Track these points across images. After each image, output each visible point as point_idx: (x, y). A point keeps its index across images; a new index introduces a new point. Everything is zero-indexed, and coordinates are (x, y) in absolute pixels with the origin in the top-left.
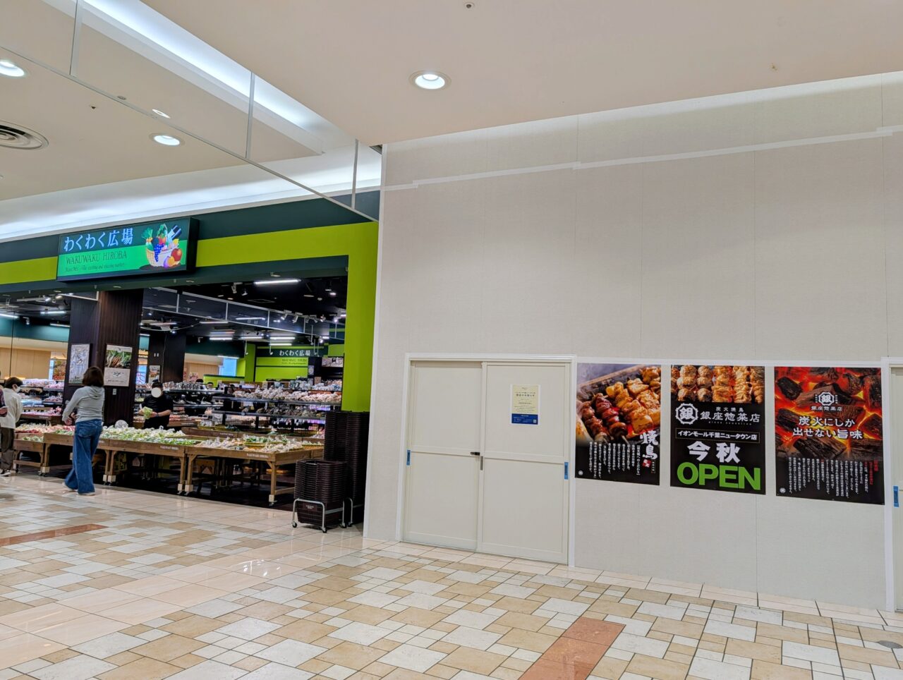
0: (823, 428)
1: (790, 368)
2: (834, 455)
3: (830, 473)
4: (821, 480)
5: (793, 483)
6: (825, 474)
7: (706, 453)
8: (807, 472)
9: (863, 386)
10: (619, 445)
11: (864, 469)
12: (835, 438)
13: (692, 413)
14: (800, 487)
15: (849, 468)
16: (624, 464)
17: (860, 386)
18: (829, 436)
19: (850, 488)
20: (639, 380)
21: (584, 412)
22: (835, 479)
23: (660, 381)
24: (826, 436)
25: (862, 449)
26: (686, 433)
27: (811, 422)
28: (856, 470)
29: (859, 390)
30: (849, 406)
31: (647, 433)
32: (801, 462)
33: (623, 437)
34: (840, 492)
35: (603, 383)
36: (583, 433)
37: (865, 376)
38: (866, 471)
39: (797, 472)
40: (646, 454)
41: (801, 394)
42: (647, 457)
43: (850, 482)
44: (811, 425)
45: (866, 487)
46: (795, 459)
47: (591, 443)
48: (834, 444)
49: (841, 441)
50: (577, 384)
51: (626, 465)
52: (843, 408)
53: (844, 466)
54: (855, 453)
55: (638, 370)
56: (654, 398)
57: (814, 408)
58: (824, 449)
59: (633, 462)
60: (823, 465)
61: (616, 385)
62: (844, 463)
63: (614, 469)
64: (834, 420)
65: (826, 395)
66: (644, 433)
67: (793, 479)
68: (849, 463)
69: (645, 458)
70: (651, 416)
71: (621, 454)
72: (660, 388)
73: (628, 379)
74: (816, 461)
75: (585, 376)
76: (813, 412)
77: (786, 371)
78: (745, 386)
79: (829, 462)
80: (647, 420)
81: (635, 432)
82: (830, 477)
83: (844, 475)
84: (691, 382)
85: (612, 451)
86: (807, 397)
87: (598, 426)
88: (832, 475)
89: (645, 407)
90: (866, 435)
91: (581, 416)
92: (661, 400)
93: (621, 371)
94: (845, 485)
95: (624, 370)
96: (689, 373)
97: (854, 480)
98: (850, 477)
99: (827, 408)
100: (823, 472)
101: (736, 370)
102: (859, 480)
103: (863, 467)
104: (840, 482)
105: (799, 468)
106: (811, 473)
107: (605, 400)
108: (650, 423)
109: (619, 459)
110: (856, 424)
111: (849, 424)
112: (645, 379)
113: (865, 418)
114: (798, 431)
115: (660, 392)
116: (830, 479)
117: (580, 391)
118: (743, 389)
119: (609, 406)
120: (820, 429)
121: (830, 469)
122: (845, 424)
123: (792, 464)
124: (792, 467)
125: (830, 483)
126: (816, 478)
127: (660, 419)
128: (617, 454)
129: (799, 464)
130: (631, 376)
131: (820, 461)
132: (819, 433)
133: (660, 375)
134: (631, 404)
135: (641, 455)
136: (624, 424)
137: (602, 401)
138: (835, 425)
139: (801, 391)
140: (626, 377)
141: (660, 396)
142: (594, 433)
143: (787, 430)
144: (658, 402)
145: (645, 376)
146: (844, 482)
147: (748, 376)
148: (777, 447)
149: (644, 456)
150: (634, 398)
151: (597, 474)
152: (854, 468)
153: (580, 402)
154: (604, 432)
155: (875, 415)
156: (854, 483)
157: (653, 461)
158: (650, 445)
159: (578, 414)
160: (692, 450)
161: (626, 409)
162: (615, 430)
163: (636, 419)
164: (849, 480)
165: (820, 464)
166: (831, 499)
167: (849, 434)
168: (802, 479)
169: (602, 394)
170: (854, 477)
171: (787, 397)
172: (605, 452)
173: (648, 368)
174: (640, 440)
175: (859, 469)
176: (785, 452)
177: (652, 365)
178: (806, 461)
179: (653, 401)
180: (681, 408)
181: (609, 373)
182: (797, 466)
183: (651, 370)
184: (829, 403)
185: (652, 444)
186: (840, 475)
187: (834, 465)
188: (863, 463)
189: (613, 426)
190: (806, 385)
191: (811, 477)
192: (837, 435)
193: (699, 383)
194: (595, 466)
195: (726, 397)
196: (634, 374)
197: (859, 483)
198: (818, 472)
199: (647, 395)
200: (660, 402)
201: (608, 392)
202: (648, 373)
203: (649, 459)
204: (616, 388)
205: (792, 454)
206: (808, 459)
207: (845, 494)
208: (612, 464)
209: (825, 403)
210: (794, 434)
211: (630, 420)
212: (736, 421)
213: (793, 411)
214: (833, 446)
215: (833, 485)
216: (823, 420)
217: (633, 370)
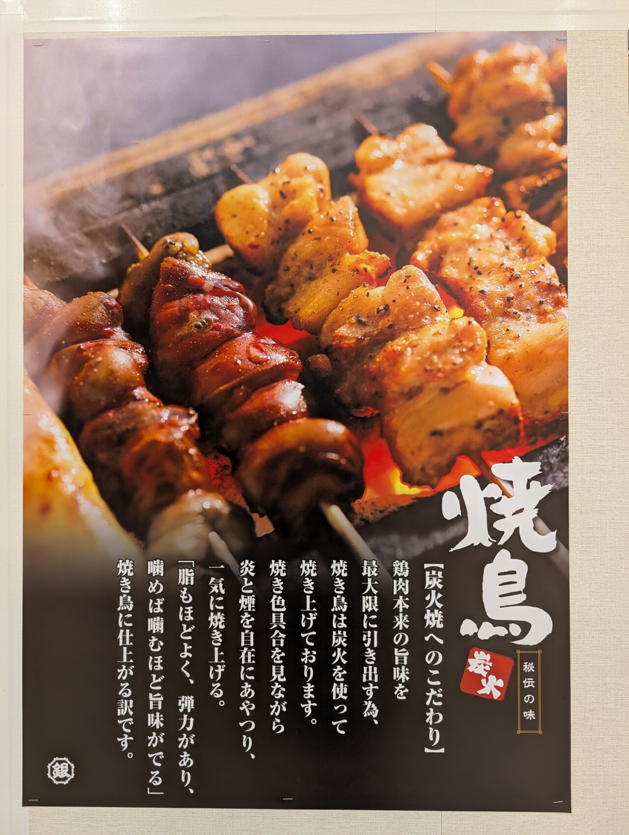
10: (308, 567)
16: (339, 691)
20: (427, 133)
21: (80, 362)
23: (561, 138)
31: (484, 480)
33: (335, 514)
35: (200, 167)
36: (72, 506)
40: (480, 617)
42: (486, 632)
47: (125, 568)
50: (28, 180)
51: (356, 697)
55: (422, 73)
56: (528, 250)
59: (401, 674)
61: (279, 175)
63: (278, 727)
66: (468, 483)
69: (474, 643)
70: (507, 365)
71: (324, 627)
72: (561, 182)
73: (361, 134)
75: (75, 125)
80: (483, 396)
81: (407, 479)
85: (262, 611)
87: (171, 452)
89: (471, 311)
91: (55, 395)
92: (572, 263)
93: (312, 85)
95: (335, 76)
107: (214, 278)
108: (504, 414)
109: (308, 657)
112: (466, 129)
115: (560, 209)
117: (44, 224)
119: (237, 318)
127: (563, 382)
128: (293, 628)
130: (377, 109)
133: (560, 100)
134: (378, 293)
135: (452, 622)
136: (335, 429)
137: (197, 287)
140: (346, 119)
141: (562, 235)
142: (146, 496)
144: (549, 273)
145: (465, 108)
149: (468, 627)
150: (402, 258)
151: (170, 769)
153: (52, 301)
154: (209, 487)
157: (529, 653)
158: (504, 555)
159: (37, 379)
161: (348, 332)
162: (282, 471)
163: (412, 394)
169: (191, 241)
172: (217, 620)
173: (482, 57)
174: (445, 524)
177: (511, 37)
179: (520, 266)
181: (239, 98)
183: (505, 66)
185: (516, 547)
189: (265, 446)
194: (155, 721)
196: (396, 94)
199: (482, 231)
200: (562, 274)
201: (229, 227)
202: (487, 89)
203: (493, 646)
204: (284, 195)
208: (263, 698)
211: (379, 398)
217: (387, 68)
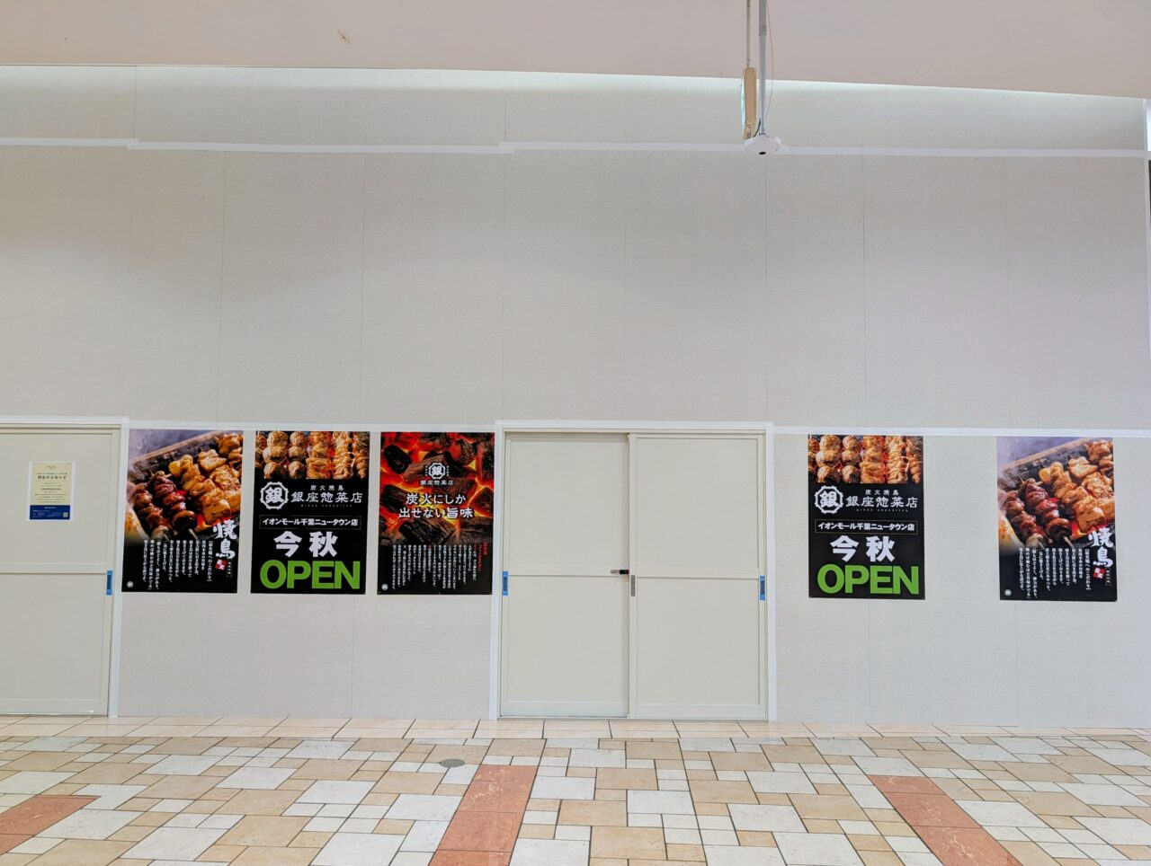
0: (432, 507)
1: (399, 434)
2: (442, 539)
3: (438, 560)
4: (427, 571)
5: (397, 576)
6: (432, 562)
7: (297, 546)
8: (412, 562)
9: (476, 454)
10: (185, 542)
11: (472, 554)
12: (445, 518)
13: (281, 494)
14: (404, 581)
15: (458, 553)
16: (190, 568)
17: (472, 454)
18: (438, 516)
19: (457, 578)
20: (213, 451)
21: (138, 498)
22: (442, 568)
23: (241, 453)
24: (435, 516)
25: (472, 529)
26: (272, 521)
27: (420, 500)
28: (465, 555)
29: (471, 460)
30: (460, 479)
31: (223, 524)
32: (407, 550)
33: (191, 531)
34: (447, 583)
35: (166, 457)
36: (135, 528)
37: (478, 443)
38: (475, 555)
39: (402, 563)
40: (220, 553)
41: (410, 466)
42: (222, 556)
43: (457, 571)
44: (419, 503)
45: (474, 575)
46: (400, 546)
47: (146, 542)
48: (443, 526)
49: (451, 521)
50: (129, 459)
51: (193, 569)
52: (454, 482)
53: (452, 551)
54: (465, 535)
55: (213, 438)
56: (233, 476)
57: (423, 482)
58: (433, 532)
59: (203, 564)
60: (430, 552)
61: (182, 459)
62: (452, 548)
63: (177, 575)
64: (444, 496)
65: (437, 466)
66: (219, 524)
67: (397, 571)
68: (458, 548)
69: (219, 558)
70: (228, 500)
71: (187, 554)
72: (241, 462)
73: (200, 451)
74: (422, 548)
75: (139, 448)
76: (422, 488)
77: (394, 437)
78: (346, 458)
79: (438, 548)
80: (222, 506)
81: (206, 523)
82: (437, 565)
83: (452, 563)
84: (281, 453)
85: (175, 551)
86: (416, 469)
87: (157, 517)
88: (440, 564)
89: (221, 489)
90: (477, 513)
91: (132, 505)
92: (242, 479)
93: (190, 440)
94: (452, 574)
95: (195, 439)
96: (279, 441)
97: (462, 568)
98: (458, 564)
99: (437, 482)
100: (430, 561)
101: (337, 437)
102: (467, 566)
103: (472, 551)
104: (447, 571)
105: (404, 558)
106: (417, 562)
107: (168, 480)
108: (227, 510)
109: (184, 561)
110: (467, 500)
111: (460, 500)
112: (221, 451)
113: (476, 493)
114: (405, 512)
115: (240, 468)
116: (437, 568)
117: (132, 469)
118: (344, 461)
119: (172, 489)
120: (429, 509)
121: (437, 556)
122: (455, 500)
123: (397, 554)
124: (397, 557)
125: (437, 573)
126: (422, 568)
127: (239, 503)
128: (181, 555)
129: (405, 552)
130: (203, 446)
131: (427, 548)
132: (428, 513)
133: (241, 445)
134: (202, 484)
135: (214, 553)
136: (192, 513)
137: (164, 482)
138: (444, 502)
139: (410, 462)
140: (197, 448)
141: (240, 473)
142: (151, 526)
143: (392, 511)
144: (237, 481)
145: (222, 446)
146: (452, 571)
147: (350, 445)
148: (380, 533)
149: (217, 555)
150: (207, 477)
151: (154, 584)
152: (462, 554)
153: (133, 485)
154: (164, 525)
155: (486, 489)
156: (462, 572)
157: (230, 560)
158: (225, 540)
159: (129, 501)
160: (279, 543)
161: (195, 492)
162: (180, 522)
163: (208, 505)
164: (457, 568)
165: (427, 551)
166: (437, 593)
167: (459, 513)
168: (407, 571)
169: (163, 473)
170: (462, 564)
171: (394, 470)
172: (165, 553)
173: (226, 436)
174: (213, 533)
175: (468, 554)
176: (389, 539)
177: (232, 432)
178: (412, 548)
179: (231, 479)
180: (267, 489)
181: (175, 442)
182: (402, 555)
183: (230, 438)
184: (439, 476)
185: (228, 538)
186: (447, 562)
187: (442, 551)
188: (473, 547)
189: (176, 516)
190: (417, 454)
191: (417, 568)
192: (446, 514)
193: (291, 455)
194: (151, 574)
195: (323, 472)
196: (207, 443)
197: (467, 571)
198: (424, 561)
199: (224, 472)
200: (240, 481)
201: (171, 470)
202: (226, 442)
203: (224, 559)
204: (183, 464)
205: (398, 540)
206: (415, 546)
207: (452, 585)
208: (174, 569)
209: (435, 476)
210: (400, 516)
211: (201, 506)
212: (334, 503)
213: (401, 487)
214: (443, 529)
215: (439, 576)
216: (433, 497)
217: (206, 437)
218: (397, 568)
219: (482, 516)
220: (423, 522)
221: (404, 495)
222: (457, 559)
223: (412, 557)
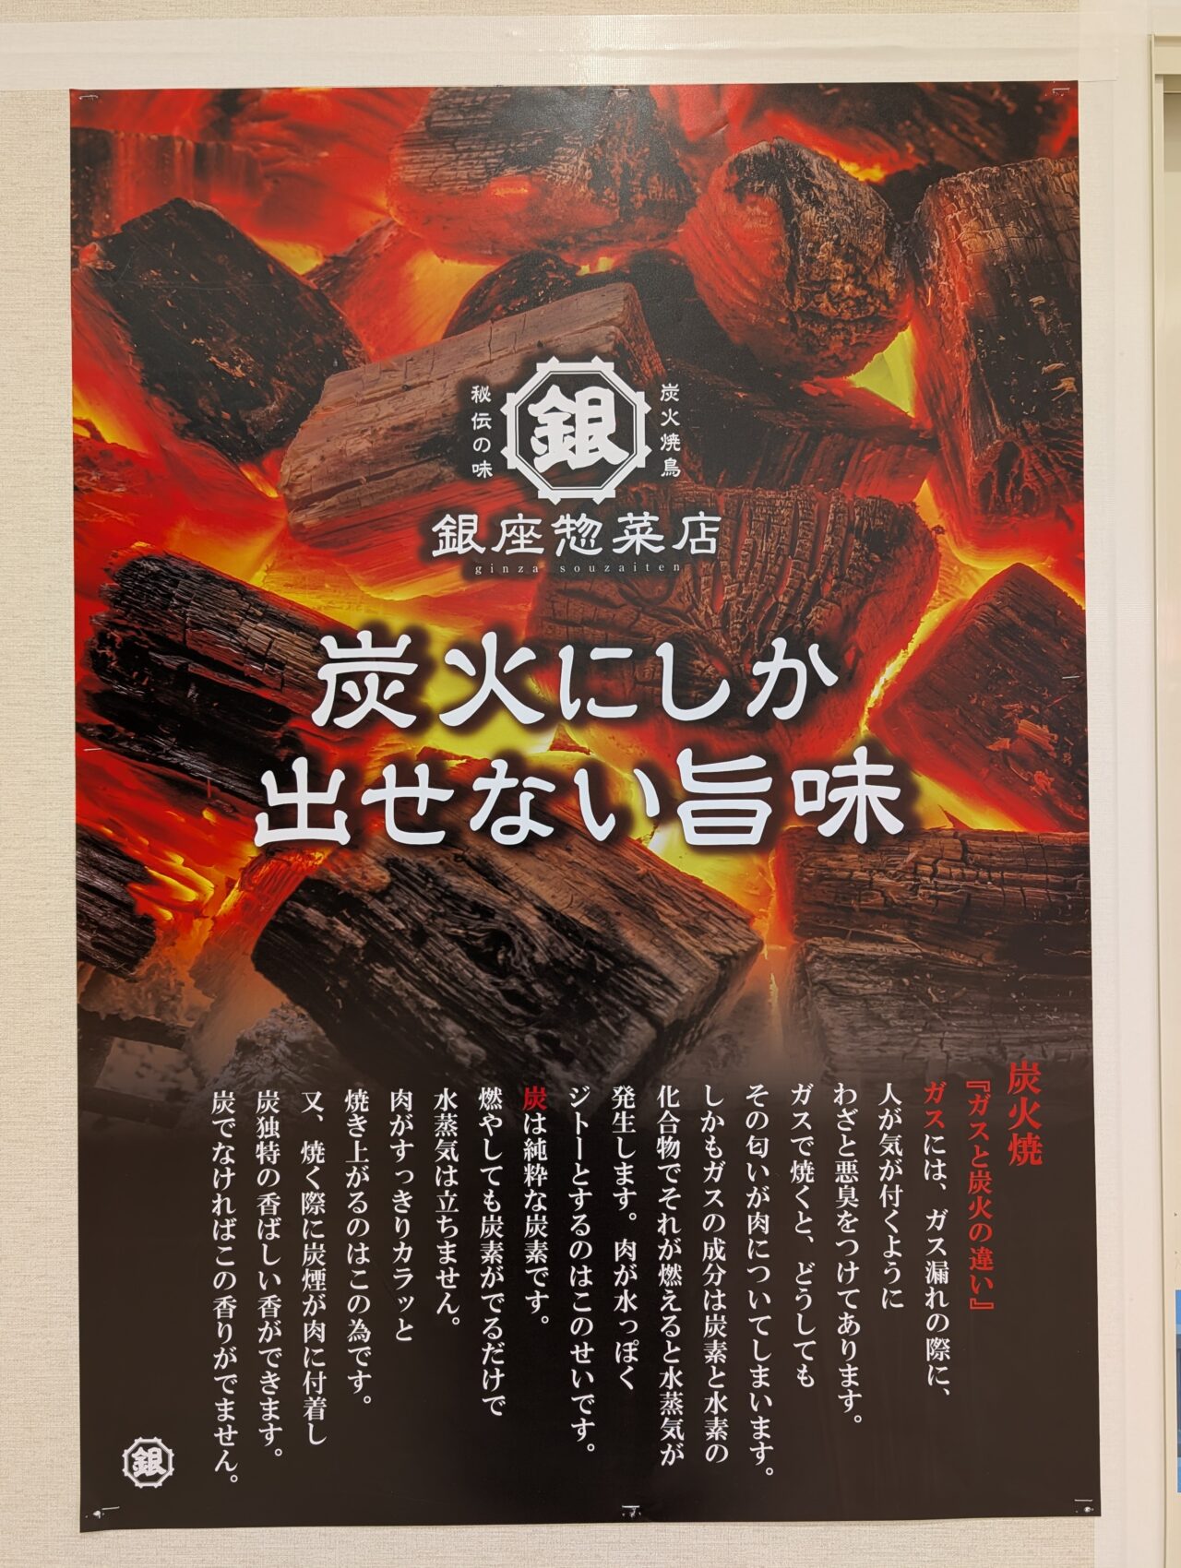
0: (538, 749)
1: (230, 104)
2: (640, 1033)
3: (608, 1224)
4: (515, 1314)
5: (250, 1367)
6: (559, 1237)
8: (382, 1241)
9: (915, 274)
11: (913, 1159)
12: (660, 843)
14: (315, 1409)
15: (783, 1155)
17: (887, 279)
18: (601, 832)
19: (783, 1367)
22: (648, 1289)
24: (567, 829)
25: (900, 945)
27: (435, 694)
28: (847, 1170)
29: (877, 331)
30: (783, 502)
32: (333, 1130)
34: (695, 1419)
37: (933, 174)
38: (937, 1172)
39: (289, 1248)
41: (335, 388)
43: (783, 1311)
44: (425, 719)
45: (937, 1348)
46: (267, 1101)
48: (644, 912)
49: (708, 872)
52: (730, 534)
53: (733, 1138)
54: (839, 995)
57: (457, 534)
58: (553, 972)
60: (535, 1150)
62: (736, 1109)
64: (645, 653)
65: (571, 386)
67: (247, 1319)
68: (780, 1107)
74: (469, 1112)
76: (449, 582)
77: (184, 142)
79: (602, 1111)
82: (603, 1265)
83: (736, 1238)
86: (390, 413)
88: (626, 1248)
90: (937, 799)
94: (739, 1336)
97: (824, 1285)
98: (784, 1247)
99: (578, 532)
100: (535, 1227)
102: (872, 1278)
103: (910, 1135)
104: (692, 1317)
105: (312, 1202)
106: (426, 1239)
110: (854, 680)
111: (783, 692)
113: (929, 621)
114: (302, 798)
116: (604, 1292)
120: (518, 766)
121: (603, 1183)
122: (745, 688)
123: (246, 1164)
124: (245, 1195)
125: (607, 1332)
126: (468, 1291)
129: (313, 1152)
131: (514, 1106)
132: (507, 803)
138: (650, 705)
139: (334, 359)
143: (189, 791)
146: (737, 1312)
148: (89, 990)
152: (825, 1161)
155: (1017, 576)
156: (825, 1316)
164: (783, 1286)
165: (510, 1143)
167: (779, 798)
168: (336, 1319)
170: (826, 1252)
171: (196, 427)
175: (869, 1157)
176: (175, 1040)
178: (379, 1115)
182: (293, 1177)
186: (693, 1240)
187: (643, 1141)
188: (912, 1091)
190: (393, 285)
191: (426, 1288)
192: (667, 814)
197: (867, 1310)
198: (491, 1227)
205: (246, 1047)
206: (402, 1098)
207: (740, 1435)
209: (560, 474)
210: (265, 834)
213: (258, 580)
214: (637, 941)
215: (628, 1352)
216: (546, 663)
218: (248, 1297)
219: (984, 820)
220: (471, 886)
221: (289, 646)
222: (781, 1209)
223: (379, 1195)
